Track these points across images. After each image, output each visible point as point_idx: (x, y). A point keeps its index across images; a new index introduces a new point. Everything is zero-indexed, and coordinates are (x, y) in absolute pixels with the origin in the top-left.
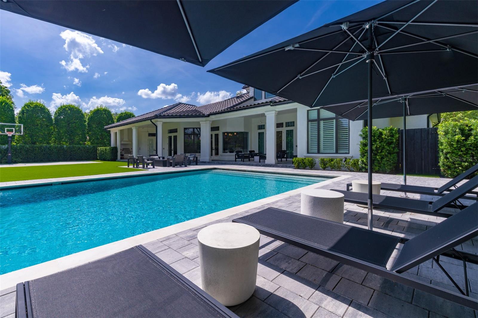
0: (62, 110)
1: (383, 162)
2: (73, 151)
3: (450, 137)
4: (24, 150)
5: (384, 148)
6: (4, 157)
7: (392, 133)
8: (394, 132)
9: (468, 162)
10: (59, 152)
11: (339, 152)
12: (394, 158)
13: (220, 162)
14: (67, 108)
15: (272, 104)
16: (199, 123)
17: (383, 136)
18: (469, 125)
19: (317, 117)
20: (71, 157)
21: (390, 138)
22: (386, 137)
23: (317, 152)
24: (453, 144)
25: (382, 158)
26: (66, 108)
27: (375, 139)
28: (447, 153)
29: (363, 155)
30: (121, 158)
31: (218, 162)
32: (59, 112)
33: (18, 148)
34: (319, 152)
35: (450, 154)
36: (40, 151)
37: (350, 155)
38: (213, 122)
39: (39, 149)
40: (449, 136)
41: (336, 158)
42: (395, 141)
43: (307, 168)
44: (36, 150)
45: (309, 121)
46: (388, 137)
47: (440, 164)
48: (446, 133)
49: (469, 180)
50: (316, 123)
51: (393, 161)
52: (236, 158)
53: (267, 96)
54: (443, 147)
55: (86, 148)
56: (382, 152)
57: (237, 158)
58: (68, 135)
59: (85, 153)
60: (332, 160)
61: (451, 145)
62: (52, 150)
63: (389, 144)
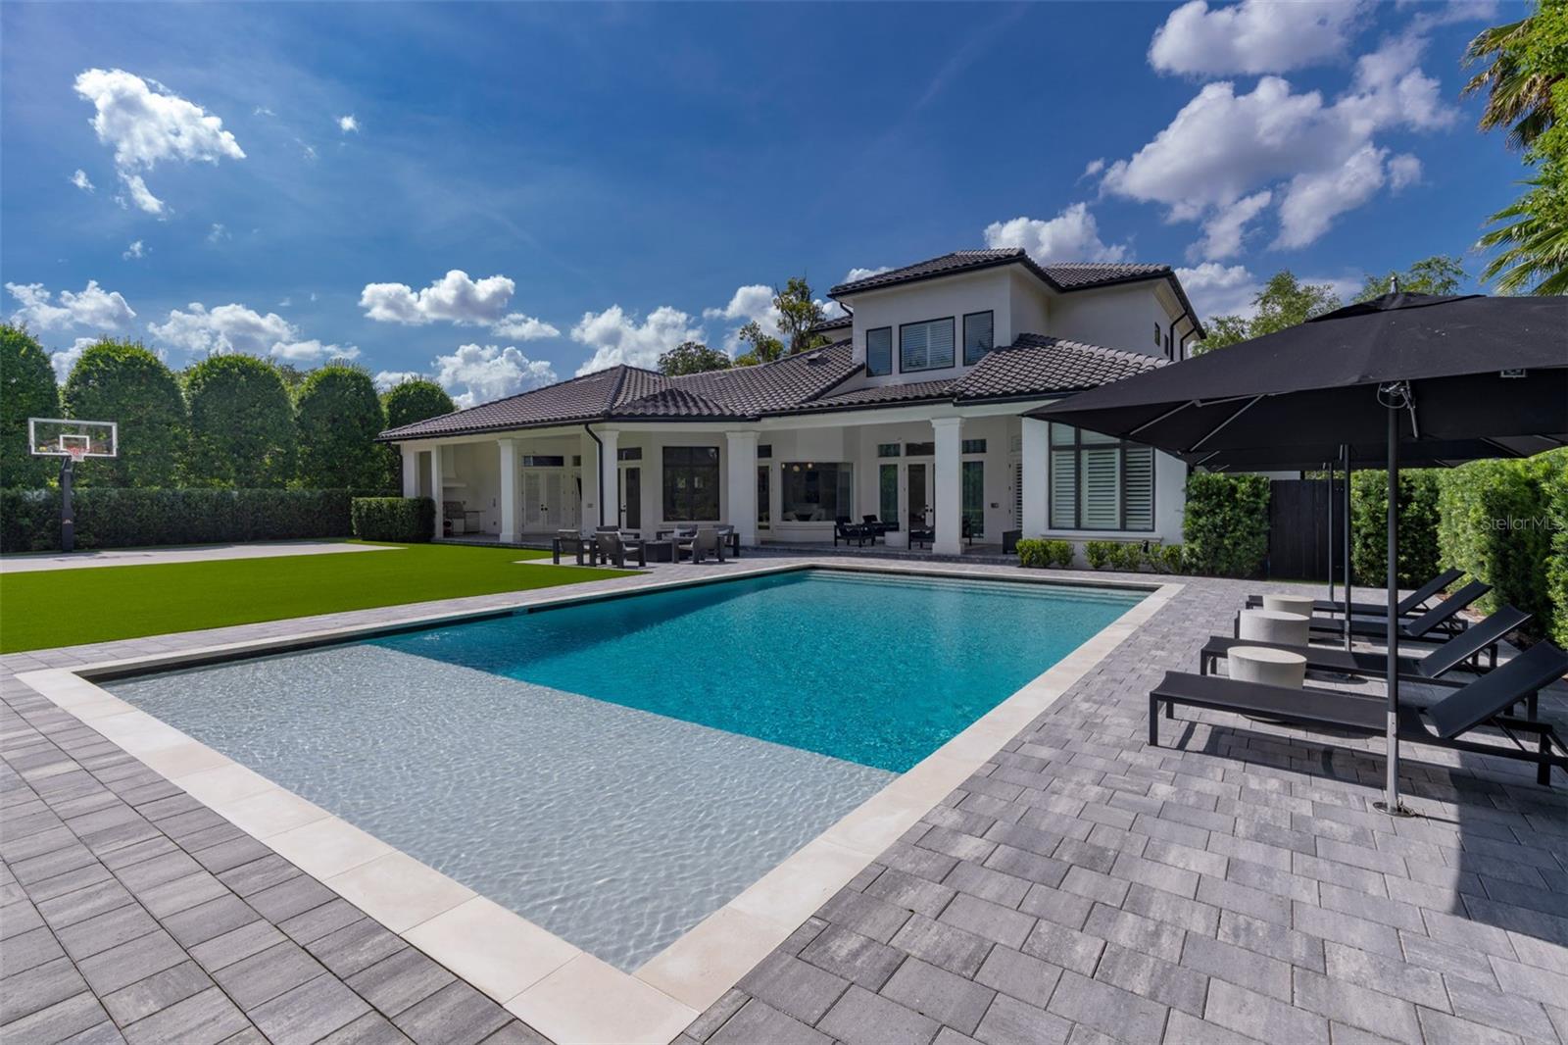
0: (218, 374)
1: (1238, 553)
2: (264, 508)
3: (1373, 502)
4: (106, 506)
5: (1239, 522)
6: (39, 530)
7: (1256, 488)
8: (1261, 486)
9: (1406, 555)
10: (218, 513)
11: (1128, 526)
12: (1260, 544)
13: (792, 548)
14: (234, 368)
15: (955, 400)
16: (723, 436)
17: (1238, 496)
18: (1408, 479)
19: (1073, 439)
20: (257, 528)
21: (1252, 499)
22: (1244, 497)
23: (1073, 526)
24: (1379, 518)
25: (1236, 544)
26: (232, 366)
27: (1220, 500)
28: (1367, 536)
29: (1191, 537)
30: (447, 534)
31: (786, 547)
32: (207, 379)
33: (86, 501)
34: (1078, 527)
35: (1374, 538)
36: (155, 508)
37: (1156, 534)
38: (764, 434)
39: (152, 505)
40: (1372, 500)
41: (1128, 543)
42: (1262, 506)
43: (1052, 565)
44: (143, 505)
45: (1052, 448)
46: (1248, 497)
47: (1355, 558)
48: (1366, 493)
49: (1414, 592)
50: (1071, 456)
51: (1258, 550)
52: (836, 537)
53: (906, 367)
54: (1359, 523)
55: (301, 499)
56: (1234, 531)
57: (839, 538)
58: (239, 457)
59: (301, 517)
60: (1118, 547)
61: (1375, 519)
62: (194, 505)
63: (1251, 512)
